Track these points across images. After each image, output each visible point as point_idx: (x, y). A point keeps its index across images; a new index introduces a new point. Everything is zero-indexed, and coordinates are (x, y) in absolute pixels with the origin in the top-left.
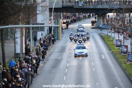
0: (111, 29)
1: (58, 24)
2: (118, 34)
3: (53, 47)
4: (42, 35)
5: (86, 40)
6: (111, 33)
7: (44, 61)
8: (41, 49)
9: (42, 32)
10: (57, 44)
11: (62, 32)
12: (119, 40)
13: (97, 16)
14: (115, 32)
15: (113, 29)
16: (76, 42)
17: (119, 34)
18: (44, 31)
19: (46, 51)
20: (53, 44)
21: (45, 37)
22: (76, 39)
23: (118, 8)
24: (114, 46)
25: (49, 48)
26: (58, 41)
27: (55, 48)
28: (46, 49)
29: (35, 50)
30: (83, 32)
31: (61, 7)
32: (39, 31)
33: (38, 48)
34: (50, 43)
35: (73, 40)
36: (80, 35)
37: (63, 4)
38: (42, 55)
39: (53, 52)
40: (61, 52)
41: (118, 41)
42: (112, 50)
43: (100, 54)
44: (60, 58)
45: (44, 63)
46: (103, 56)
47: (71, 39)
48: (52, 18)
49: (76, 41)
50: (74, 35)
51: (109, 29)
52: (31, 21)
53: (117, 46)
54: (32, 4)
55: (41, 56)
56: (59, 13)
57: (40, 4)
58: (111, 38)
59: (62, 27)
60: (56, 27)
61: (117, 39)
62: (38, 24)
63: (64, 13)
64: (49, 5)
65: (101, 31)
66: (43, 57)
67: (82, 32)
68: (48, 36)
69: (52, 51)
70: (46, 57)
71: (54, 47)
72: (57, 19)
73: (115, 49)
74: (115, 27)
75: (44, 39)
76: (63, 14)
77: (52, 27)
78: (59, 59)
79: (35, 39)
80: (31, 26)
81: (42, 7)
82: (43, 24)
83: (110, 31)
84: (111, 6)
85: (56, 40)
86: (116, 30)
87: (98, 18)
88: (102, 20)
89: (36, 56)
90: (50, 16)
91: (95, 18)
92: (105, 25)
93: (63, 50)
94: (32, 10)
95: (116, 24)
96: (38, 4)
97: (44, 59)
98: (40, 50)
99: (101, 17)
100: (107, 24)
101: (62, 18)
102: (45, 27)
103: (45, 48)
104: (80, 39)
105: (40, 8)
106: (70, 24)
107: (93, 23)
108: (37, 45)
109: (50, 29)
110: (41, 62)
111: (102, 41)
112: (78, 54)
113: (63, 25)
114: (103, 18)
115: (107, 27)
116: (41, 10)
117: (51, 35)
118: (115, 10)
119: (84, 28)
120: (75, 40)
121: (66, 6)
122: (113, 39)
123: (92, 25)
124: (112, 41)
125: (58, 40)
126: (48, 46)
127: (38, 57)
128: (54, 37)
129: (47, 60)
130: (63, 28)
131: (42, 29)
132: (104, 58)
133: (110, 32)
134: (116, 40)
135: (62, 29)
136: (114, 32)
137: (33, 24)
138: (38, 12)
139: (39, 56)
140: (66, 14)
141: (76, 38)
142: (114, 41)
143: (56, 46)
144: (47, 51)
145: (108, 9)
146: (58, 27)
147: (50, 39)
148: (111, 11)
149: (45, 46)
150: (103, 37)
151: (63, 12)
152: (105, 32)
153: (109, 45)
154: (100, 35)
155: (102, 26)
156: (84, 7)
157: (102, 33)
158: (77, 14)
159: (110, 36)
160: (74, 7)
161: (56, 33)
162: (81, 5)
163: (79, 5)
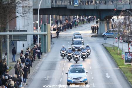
0: (119, 38)
1: (45, 31)
2: (127, 44)
3: (38, 62)
4: (23, 46)
5: (86, 57)
6: (118, 43)
7: (26, 81)
8: (22, 65)
9: (24, 42)
10: (44, 58)
11: (51, 41)
12: (129, 53)
13: (99, 19)
14: (124, 42)
15: (121, 38)
16: (70, 61)
17: (129, 45)
18: (26, 41)
19: (29, 69)
20: (39, 58)
21: (28, 49)
22: (70, 56)
23: (128, 10)
24: (122, 61)
25: (33, 64)
26: (46, 54)
27: (42, 64)
28: (30, 66)
29: (13, 67)
30: (81, 44)
31: (50, 8)
32: (19, 41)
33: (18, 63)
34: (34, 57)
35: (66, 57)
36: (77, 49)
37: (53, 4)
38: (24, 73)
39: (39, 69)
40: (49, 70)
42: (120, 67)
43: (104, 71)
44: (49, 78)
45: (27, 84)
46: (107, 74)
47: (63, 56)
48: (38, 22)
49: (70, 59)
50: (67, 49)
51: (115, 37)
52: (8, 27)
53: (126, 61)
54: (8, 4)
55: (22, 75)
56: (47, 16)
57: (20, 3)
58: (119, 50)
59: (51, 36)
60: (43, 35)
61: (127, 51)
62: (18, 31)
63: (54, 16)
64: (34, 4)
66: (25, 77)
67: (78, 44)
68: (32, 47)
69: (37, 68)
70: (29, 76)
71: (40, 63)
72: (45, 25)
73: (124, 65)
74: (124, 35)
75: (27, 52)
76: (52, 18)
77: (37, 35)
78: (47, 79)
79: (14, 52)
80: (8, 33)
81: (23, 7)
82: (25, 31)
83: (117, 40)
84: (118, 6)
85: (43, 53)
86: (125, 39)
87: (100, 23)
88: (106, 25)
89: (15, 75)
90: (35, 19)
91: (97, 22)
92: (110, 32)
93: (52, 66)
94: (9, 12)
95: (125, 31)
96: (17, 3)
97: (27, 80)
98: (20, 66)
99: (105, 22)
100: (114, 31)
101: (51, 22)
102: (27, 36)
103: (28, 63)
104: (76, 56)
105: (21, 9)
106: (62, 31)
107: (94, 29)
108: (16, 60)
109: (35, 37)
110: (22, 83)
111: (107, 54)
112: (73, 80)
113: (53, 32)
114: (108, 23)
115: (112, 35)
116: (21, 11)
117: (35, 45)
118: (124, 11)
119: (82, 38)
120: (68, 58)
121: (57, 6)
122: (121, 51)
123: (93, 32)
124: (120, 54)
125: (45, 52)
126: (31, 61)
127: (18, 77)
128: (40, 49)
129: (31, 80)
130: (53, 36)
131: (24, 38)
132: (108, 77)
133: (116, 42)
134: (126, 53)
136: (122, 42)
137: (10, 31)
138: (17, 14)
139: (19, 75)
140: (56, 17)
141: (70, 54)
142: (123, 54)
143: (43, 61)
144: (31, 68)
145: (114, 10)
146: (45, 35)
147: (34, 51)
148: (118, 12)
149: (27, 61)
150: (108, 48)
151: (52, 15)
152: (110, 42)
153: (116, 59)
154: (104, 46)
155: (106, 34)
156: (81, 7)
157: (106, 43)
158: (72, 17)
159: (118, 48)
160: (67, 8)
161: (43, 43)
162: (78, 5)
163: (75, 5)
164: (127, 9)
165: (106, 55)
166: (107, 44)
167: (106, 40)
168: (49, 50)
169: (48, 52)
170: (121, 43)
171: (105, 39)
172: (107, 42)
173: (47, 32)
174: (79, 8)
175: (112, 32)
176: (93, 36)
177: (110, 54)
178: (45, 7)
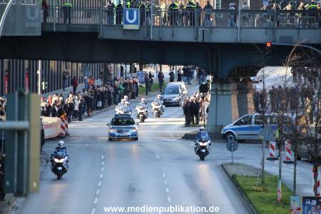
0: (280, 145)
1: (21, 118)
2: (311, 167)
6: (277, 162)
12: (317, 198)
13: (210, 78)
14: (299, 158)
15: (287, 145)
17: (315, 171)
23: (314, 45)
31: (40, 34)
37: (49, 20)
41: (314, 202)
51: (268, 142)
56: (26, 62)
58: (280, 185)
60: (13, 131)
61: (310, 192)
63: (53, 64)
65: (228, 153)
72: (21, 95)
74: (299, 135)
76: (46, 69)
83: (275, 153)
84: (281, 33)
86: (304, 148)
87: (216, 90)
88: (234, 98)
91: (204, 89)
92: (248, 121)
95: (303, 121)
99: (233, 86)
100: (262, 121)
101: (41, 85)
111: (238, 202)
113: (48, 120)
114: (243, 90)
115: (255, 132)
118: (298, 50)
122: (289, 191)
124: (285, 203)
133: (272, 159)
134: (305, 199)
135: (43, 141)
136: (292, 158)
140: (59, 67)
145: (264, 45)
146: (21, 133)
148: (277, 55)
150: (240, 181)
151: (46, 58)
152: (249, 158)
154: (227, 173)
155: (234, 129)
156: (148, 34)
157: (235, 161)
158: (114, 68)
159: (276, 179)
160: (100, 36)
161: (13, 159)
162: (136, 27)
163: (126, 27)
164: (312, 42)
165: (233, 205)
166: (237, 164)
167: (235, 150)
168: (35, 185)
169: (31, 190)
170: (288, 162)
171: (230, 149)
172: (239, 158)
173: (29, 119)
174: (141, 37)
175: (255, 123)
176: (187, 137)
177: (249, 202)
178: (19, 33)
